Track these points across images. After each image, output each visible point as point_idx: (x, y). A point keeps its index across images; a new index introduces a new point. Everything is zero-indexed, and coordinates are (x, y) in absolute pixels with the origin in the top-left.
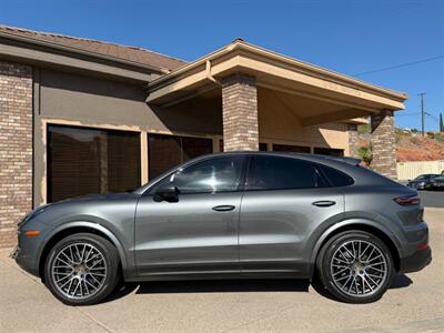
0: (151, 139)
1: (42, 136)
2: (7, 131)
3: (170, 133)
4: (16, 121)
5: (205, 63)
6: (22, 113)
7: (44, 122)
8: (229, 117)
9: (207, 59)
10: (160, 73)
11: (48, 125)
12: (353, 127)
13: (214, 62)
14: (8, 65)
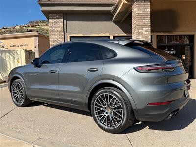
7: (69, 36)
14: (54, 15)
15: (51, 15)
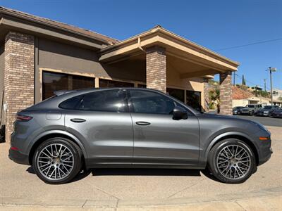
0: (101, 82)
1: (39, 78)
2: (19, 74)
3: (111, 79)
4: (24, 68)
5: (137, 39)
6: (28, 64)
7: (41, 69)
8: (150, 71)
9: (138, 36)
10: (107, 44)
11: (43, 71)
12: (206, 80)
13: (143, 39)
14: (20, 35)
15: (14, 33)
